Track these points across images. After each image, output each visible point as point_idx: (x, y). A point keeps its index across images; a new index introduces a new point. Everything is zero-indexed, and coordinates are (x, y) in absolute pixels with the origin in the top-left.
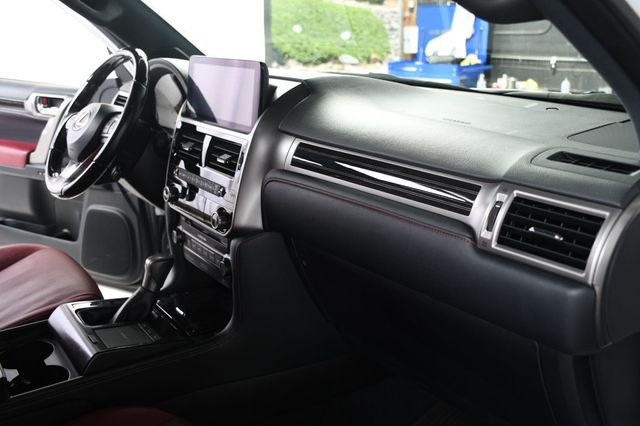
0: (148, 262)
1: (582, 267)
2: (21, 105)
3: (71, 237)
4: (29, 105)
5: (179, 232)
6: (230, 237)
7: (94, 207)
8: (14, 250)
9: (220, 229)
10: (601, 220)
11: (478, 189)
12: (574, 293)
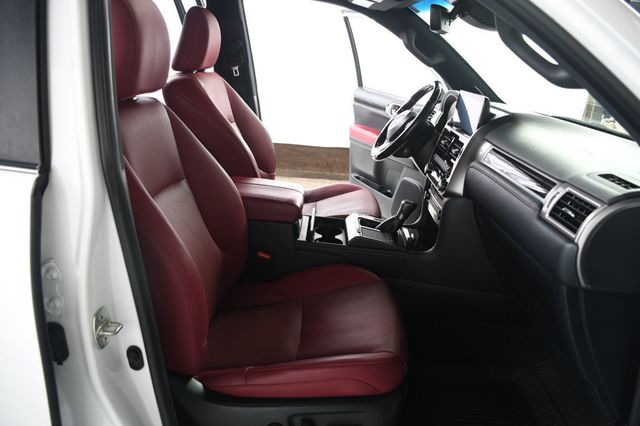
0: (403, 202)
1: (575, 231)
2: (384, 109)
3: (390, 195)
4: (388, 109)
5: (428, 193)
6: (445, 195)
7: (405, 178)
8: (349, 186)
9: (441, 189)
10: (594, 208)
11: (554, 184)
12: (569, 246)
